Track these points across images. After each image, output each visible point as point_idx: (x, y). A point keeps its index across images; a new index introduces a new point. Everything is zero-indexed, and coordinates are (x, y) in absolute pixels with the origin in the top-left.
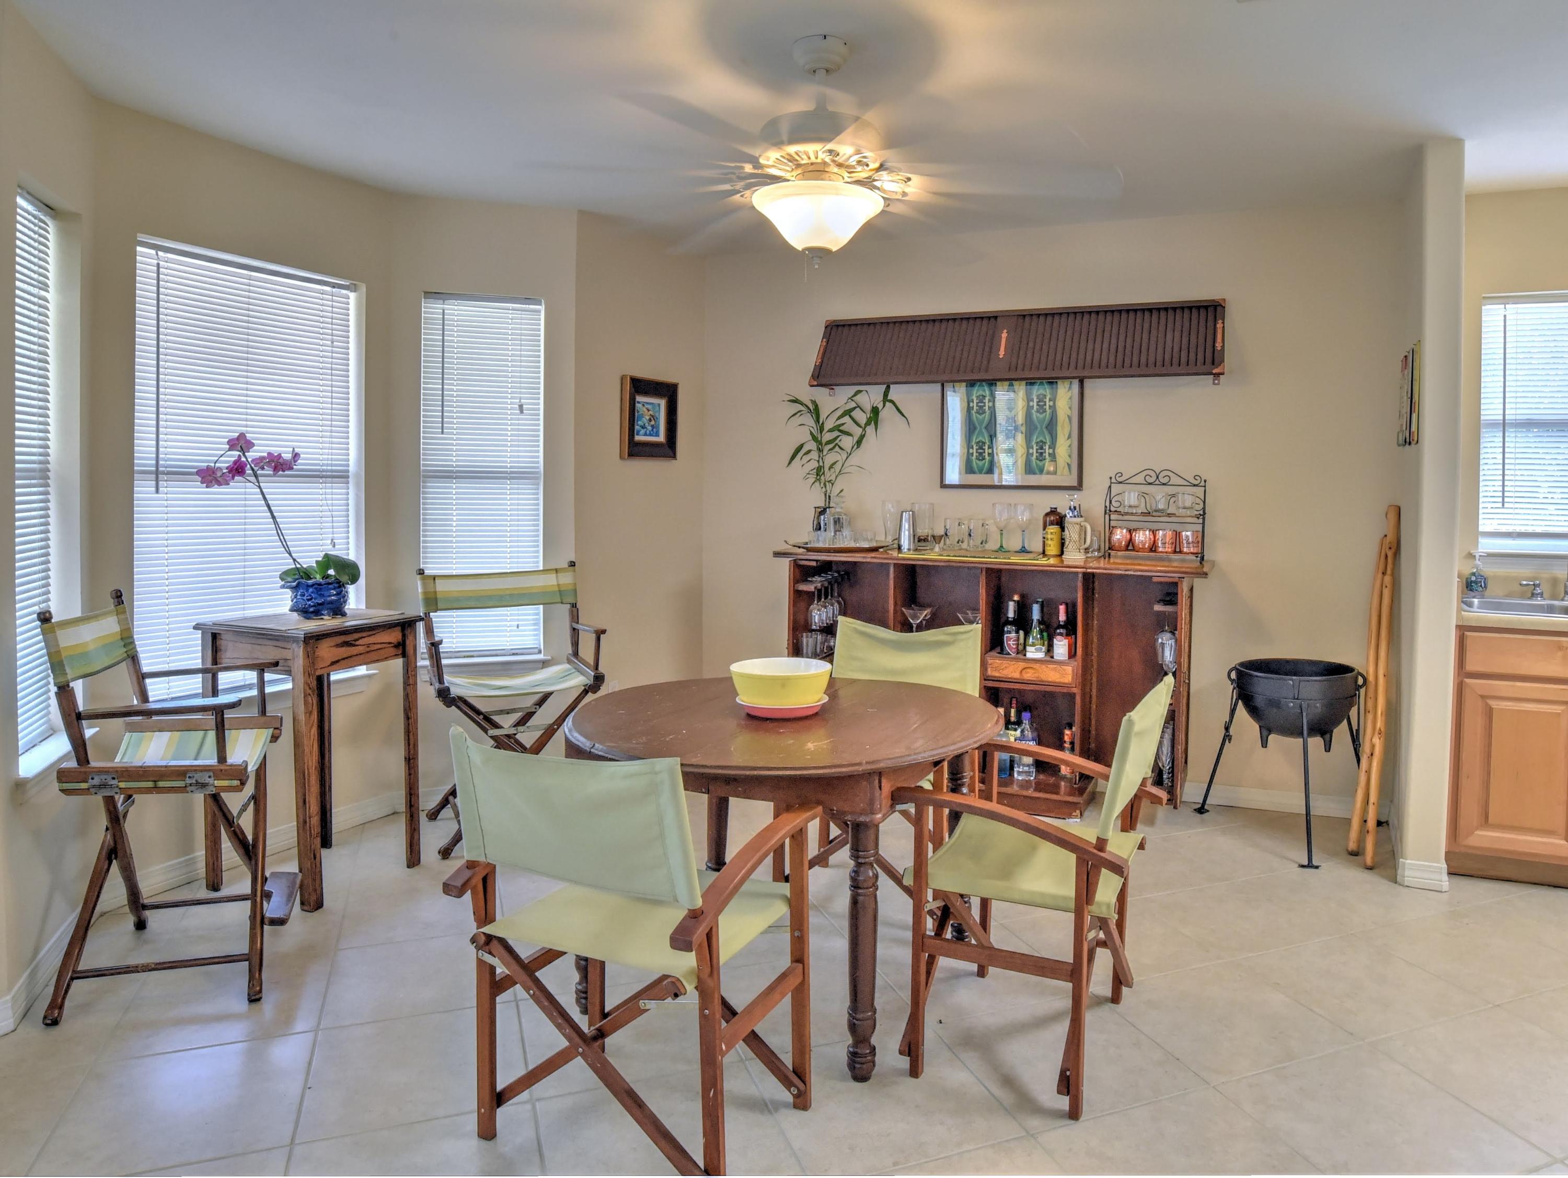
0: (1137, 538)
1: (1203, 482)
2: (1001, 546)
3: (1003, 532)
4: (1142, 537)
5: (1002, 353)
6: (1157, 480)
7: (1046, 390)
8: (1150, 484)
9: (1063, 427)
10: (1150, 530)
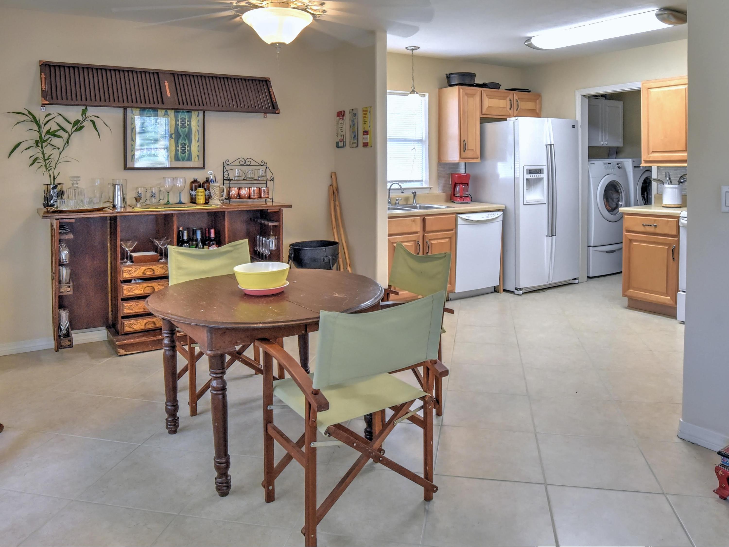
0: (242, 192)
1: (265, 164)
2: (168, 201)
3: (170, 193)
4: (244, 192)
5: (169, 94)
6: (244, 163)
7: (186, 116)
8: (242, 165)
9: (195, 136)
10: (248, 188)
